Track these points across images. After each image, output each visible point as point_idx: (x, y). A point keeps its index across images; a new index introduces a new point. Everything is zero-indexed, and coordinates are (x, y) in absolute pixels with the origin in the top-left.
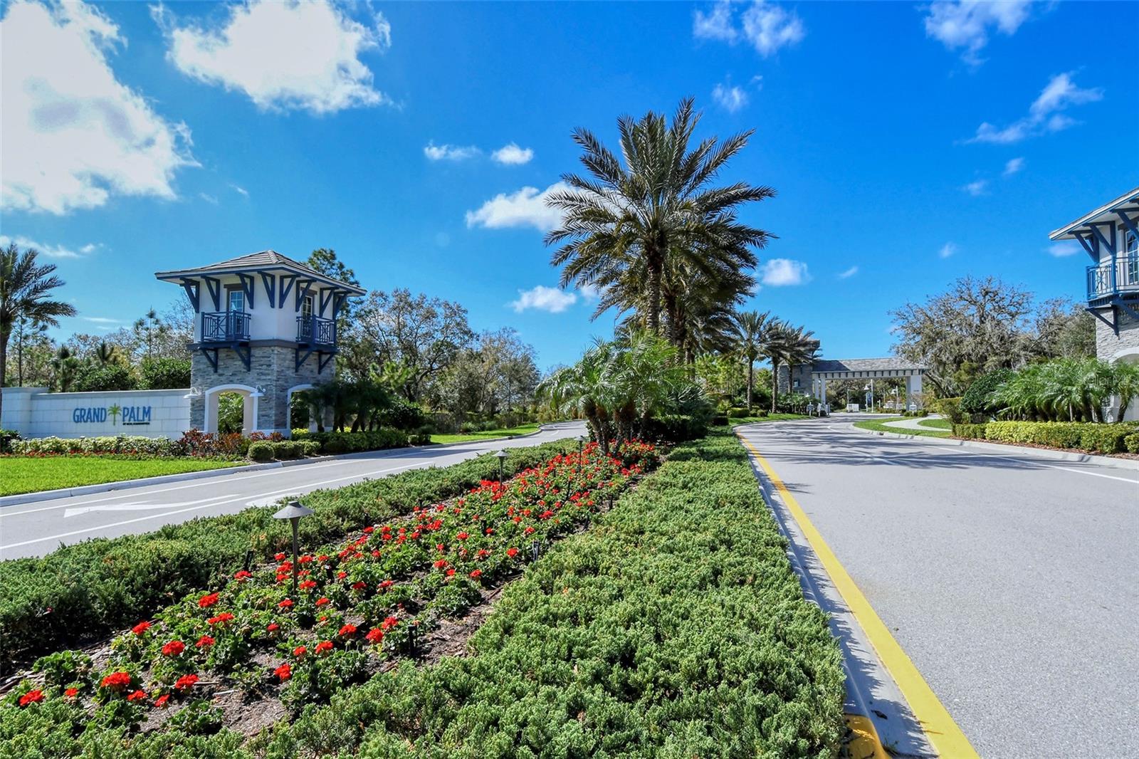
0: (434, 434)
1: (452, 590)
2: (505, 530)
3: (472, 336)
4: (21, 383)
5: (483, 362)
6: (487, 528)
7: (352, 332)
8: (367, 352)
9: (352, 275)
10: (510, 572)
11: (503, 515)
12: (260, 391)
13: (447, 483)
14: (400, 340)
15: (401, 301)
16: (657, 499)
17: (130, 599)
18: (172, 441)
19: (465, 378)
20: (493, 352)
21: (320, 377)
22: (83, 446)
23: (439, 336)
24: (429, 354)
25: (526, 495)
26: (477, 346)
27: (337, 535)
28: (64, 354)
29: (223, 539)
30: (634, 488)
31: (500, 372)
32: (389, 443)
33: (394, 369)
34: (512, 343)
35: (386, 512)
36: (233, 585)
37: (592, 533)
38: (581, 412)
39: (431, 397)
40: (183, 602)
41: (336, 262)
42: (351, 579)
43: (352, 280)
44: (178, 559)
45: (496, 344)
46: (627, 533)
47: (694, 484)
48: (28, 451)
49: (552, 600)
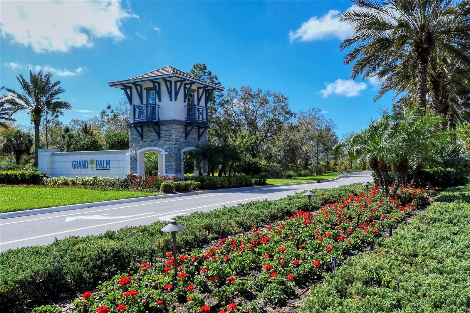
0: (269, 178)
1: (274, 287)
2: (312, 246)
3: (291, 115)
4: (47, 146)
5: (299, 131)
6: (299, 244)
7: (217, 114)
8: (226, 127)
9: (216, 78)
10: (316, 277)
11: (311, 236)
12: (166, 151)
13: (274, 211)
14: (246, 119)
15: (246, 93)
16: (427, 230)
17: (86, 275)
18: (121, 180)
19: (287, 142)
20: (306, 125)
21: (199, 142)
22: (77, 182)
23: (270, 115)
24: (265, 127)
25: (327, 222)
26: (295, 121)
27: (205, 242)
28: (67, 130)
29: (139, 241)
30: (409, 221)
31: (311, 138)
32: (241, 183)
33: (243, 137)
34: (318, 119)
35: (235, 229)
36: (141, 271)
37: (376, 253)
38: (368, 165)
39: (266, 155)
40: (114, 280)
41: (207, 71)
42: (210, 273)
43: (216, 82)
44: (112, 252)
45: (308, 119)
46: (404, 255)
47: (458, 221)
48: (52, 183)
49: (345, 303)
